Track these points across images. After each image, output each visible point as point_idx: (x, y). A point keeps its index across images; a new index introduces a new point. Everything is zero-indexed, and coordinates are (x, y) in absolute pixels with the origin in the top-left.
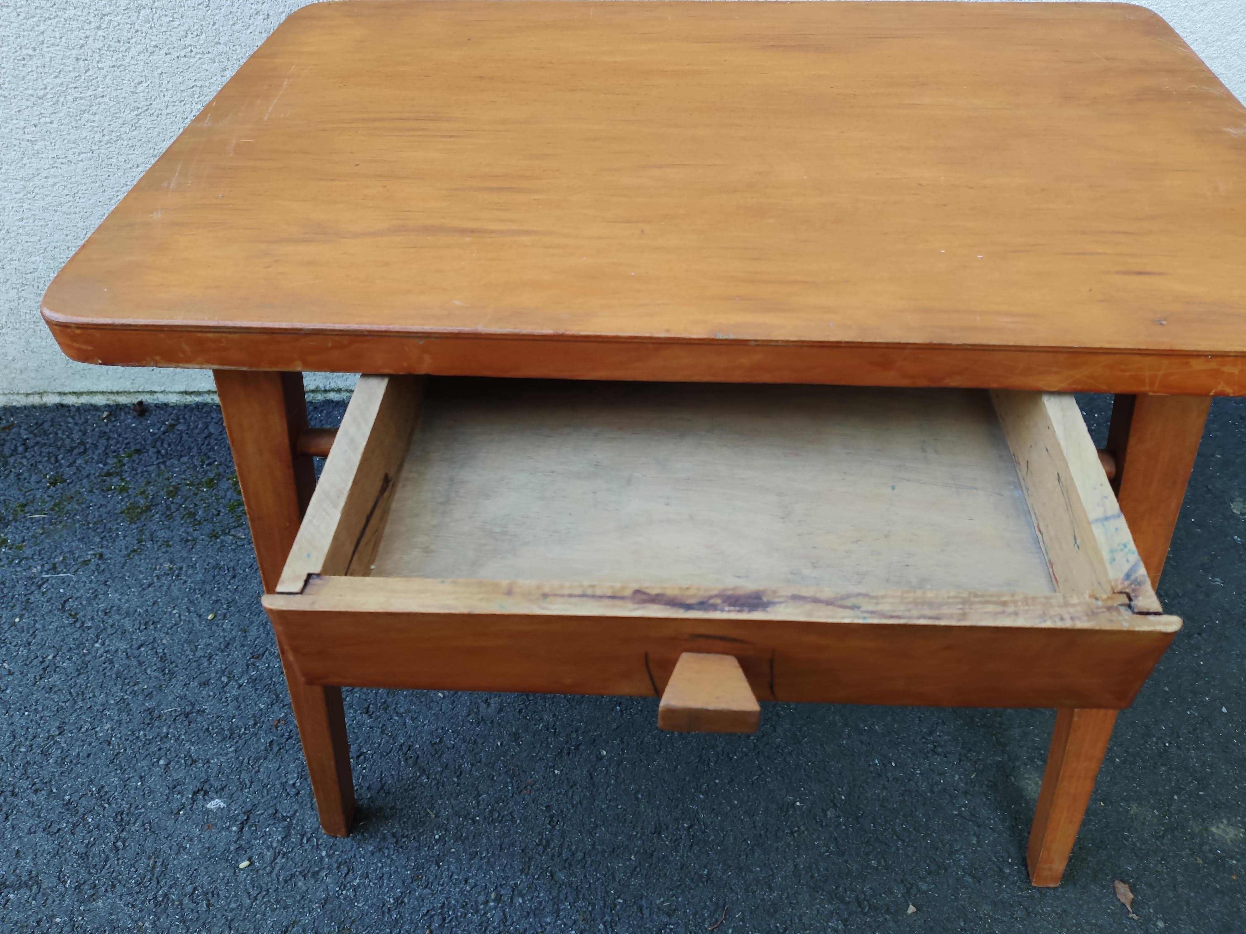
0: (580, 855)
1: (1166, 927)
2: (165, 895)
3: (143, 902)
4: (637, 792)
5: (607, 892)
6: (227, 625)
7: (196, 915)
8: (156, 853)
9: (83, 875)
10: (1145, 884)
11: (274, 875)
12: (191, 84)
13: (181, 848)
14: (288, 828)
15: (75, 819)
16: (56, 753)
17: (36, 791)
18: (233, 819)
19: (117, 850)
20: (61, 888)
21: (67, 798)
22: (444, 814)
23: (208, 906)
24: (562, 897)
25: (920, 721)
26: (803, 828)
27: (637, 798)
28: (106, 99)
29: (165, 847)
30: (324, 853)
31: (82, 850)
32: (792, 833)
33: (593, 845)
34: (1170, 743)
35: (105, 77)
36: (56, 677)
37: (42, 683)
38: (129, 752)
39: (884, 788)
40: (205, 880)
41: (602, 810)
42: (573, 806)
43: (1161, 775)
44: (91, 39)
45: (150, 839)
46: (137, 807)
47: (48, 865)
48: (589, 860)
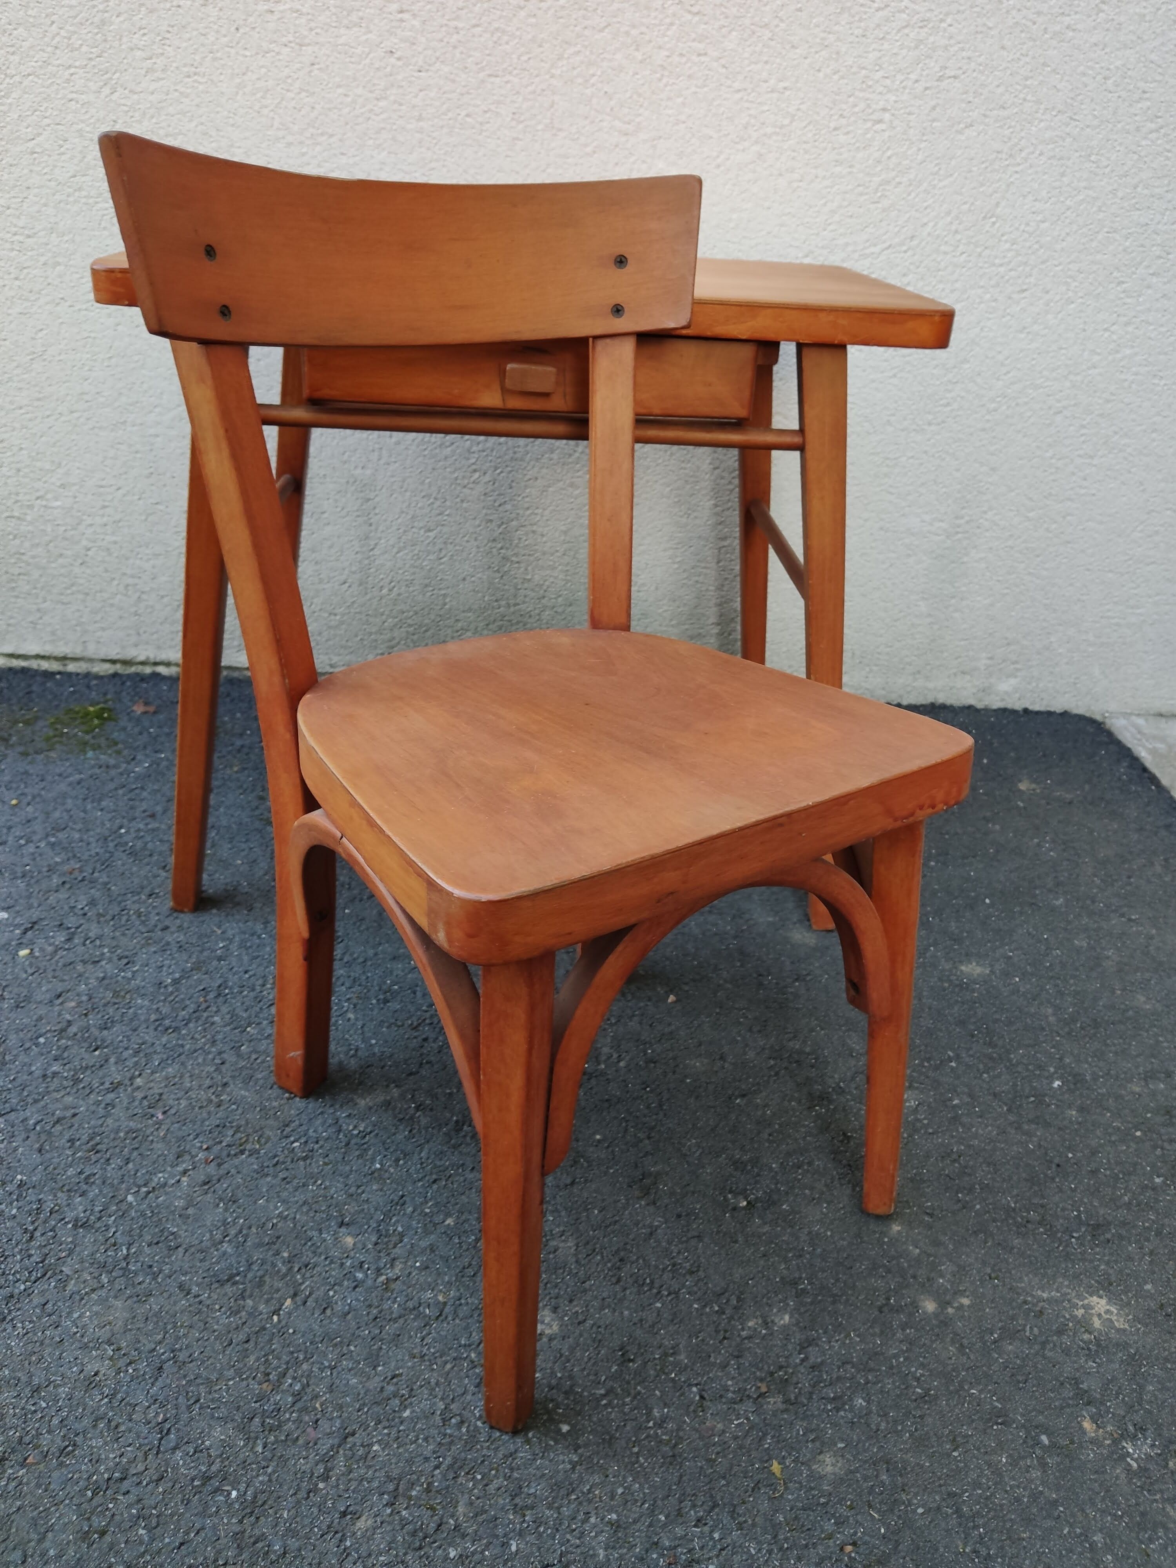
0: (361, 960)
5: (385, 983)
6: (30, 809)
11: (53, 961)
12: (86, 334)
14: (73, 934)
18: (17, 926)
28: (7, 343)
30: (106, 950)
35: (11, 322)
44: (7, 288)
48: (369, 963)
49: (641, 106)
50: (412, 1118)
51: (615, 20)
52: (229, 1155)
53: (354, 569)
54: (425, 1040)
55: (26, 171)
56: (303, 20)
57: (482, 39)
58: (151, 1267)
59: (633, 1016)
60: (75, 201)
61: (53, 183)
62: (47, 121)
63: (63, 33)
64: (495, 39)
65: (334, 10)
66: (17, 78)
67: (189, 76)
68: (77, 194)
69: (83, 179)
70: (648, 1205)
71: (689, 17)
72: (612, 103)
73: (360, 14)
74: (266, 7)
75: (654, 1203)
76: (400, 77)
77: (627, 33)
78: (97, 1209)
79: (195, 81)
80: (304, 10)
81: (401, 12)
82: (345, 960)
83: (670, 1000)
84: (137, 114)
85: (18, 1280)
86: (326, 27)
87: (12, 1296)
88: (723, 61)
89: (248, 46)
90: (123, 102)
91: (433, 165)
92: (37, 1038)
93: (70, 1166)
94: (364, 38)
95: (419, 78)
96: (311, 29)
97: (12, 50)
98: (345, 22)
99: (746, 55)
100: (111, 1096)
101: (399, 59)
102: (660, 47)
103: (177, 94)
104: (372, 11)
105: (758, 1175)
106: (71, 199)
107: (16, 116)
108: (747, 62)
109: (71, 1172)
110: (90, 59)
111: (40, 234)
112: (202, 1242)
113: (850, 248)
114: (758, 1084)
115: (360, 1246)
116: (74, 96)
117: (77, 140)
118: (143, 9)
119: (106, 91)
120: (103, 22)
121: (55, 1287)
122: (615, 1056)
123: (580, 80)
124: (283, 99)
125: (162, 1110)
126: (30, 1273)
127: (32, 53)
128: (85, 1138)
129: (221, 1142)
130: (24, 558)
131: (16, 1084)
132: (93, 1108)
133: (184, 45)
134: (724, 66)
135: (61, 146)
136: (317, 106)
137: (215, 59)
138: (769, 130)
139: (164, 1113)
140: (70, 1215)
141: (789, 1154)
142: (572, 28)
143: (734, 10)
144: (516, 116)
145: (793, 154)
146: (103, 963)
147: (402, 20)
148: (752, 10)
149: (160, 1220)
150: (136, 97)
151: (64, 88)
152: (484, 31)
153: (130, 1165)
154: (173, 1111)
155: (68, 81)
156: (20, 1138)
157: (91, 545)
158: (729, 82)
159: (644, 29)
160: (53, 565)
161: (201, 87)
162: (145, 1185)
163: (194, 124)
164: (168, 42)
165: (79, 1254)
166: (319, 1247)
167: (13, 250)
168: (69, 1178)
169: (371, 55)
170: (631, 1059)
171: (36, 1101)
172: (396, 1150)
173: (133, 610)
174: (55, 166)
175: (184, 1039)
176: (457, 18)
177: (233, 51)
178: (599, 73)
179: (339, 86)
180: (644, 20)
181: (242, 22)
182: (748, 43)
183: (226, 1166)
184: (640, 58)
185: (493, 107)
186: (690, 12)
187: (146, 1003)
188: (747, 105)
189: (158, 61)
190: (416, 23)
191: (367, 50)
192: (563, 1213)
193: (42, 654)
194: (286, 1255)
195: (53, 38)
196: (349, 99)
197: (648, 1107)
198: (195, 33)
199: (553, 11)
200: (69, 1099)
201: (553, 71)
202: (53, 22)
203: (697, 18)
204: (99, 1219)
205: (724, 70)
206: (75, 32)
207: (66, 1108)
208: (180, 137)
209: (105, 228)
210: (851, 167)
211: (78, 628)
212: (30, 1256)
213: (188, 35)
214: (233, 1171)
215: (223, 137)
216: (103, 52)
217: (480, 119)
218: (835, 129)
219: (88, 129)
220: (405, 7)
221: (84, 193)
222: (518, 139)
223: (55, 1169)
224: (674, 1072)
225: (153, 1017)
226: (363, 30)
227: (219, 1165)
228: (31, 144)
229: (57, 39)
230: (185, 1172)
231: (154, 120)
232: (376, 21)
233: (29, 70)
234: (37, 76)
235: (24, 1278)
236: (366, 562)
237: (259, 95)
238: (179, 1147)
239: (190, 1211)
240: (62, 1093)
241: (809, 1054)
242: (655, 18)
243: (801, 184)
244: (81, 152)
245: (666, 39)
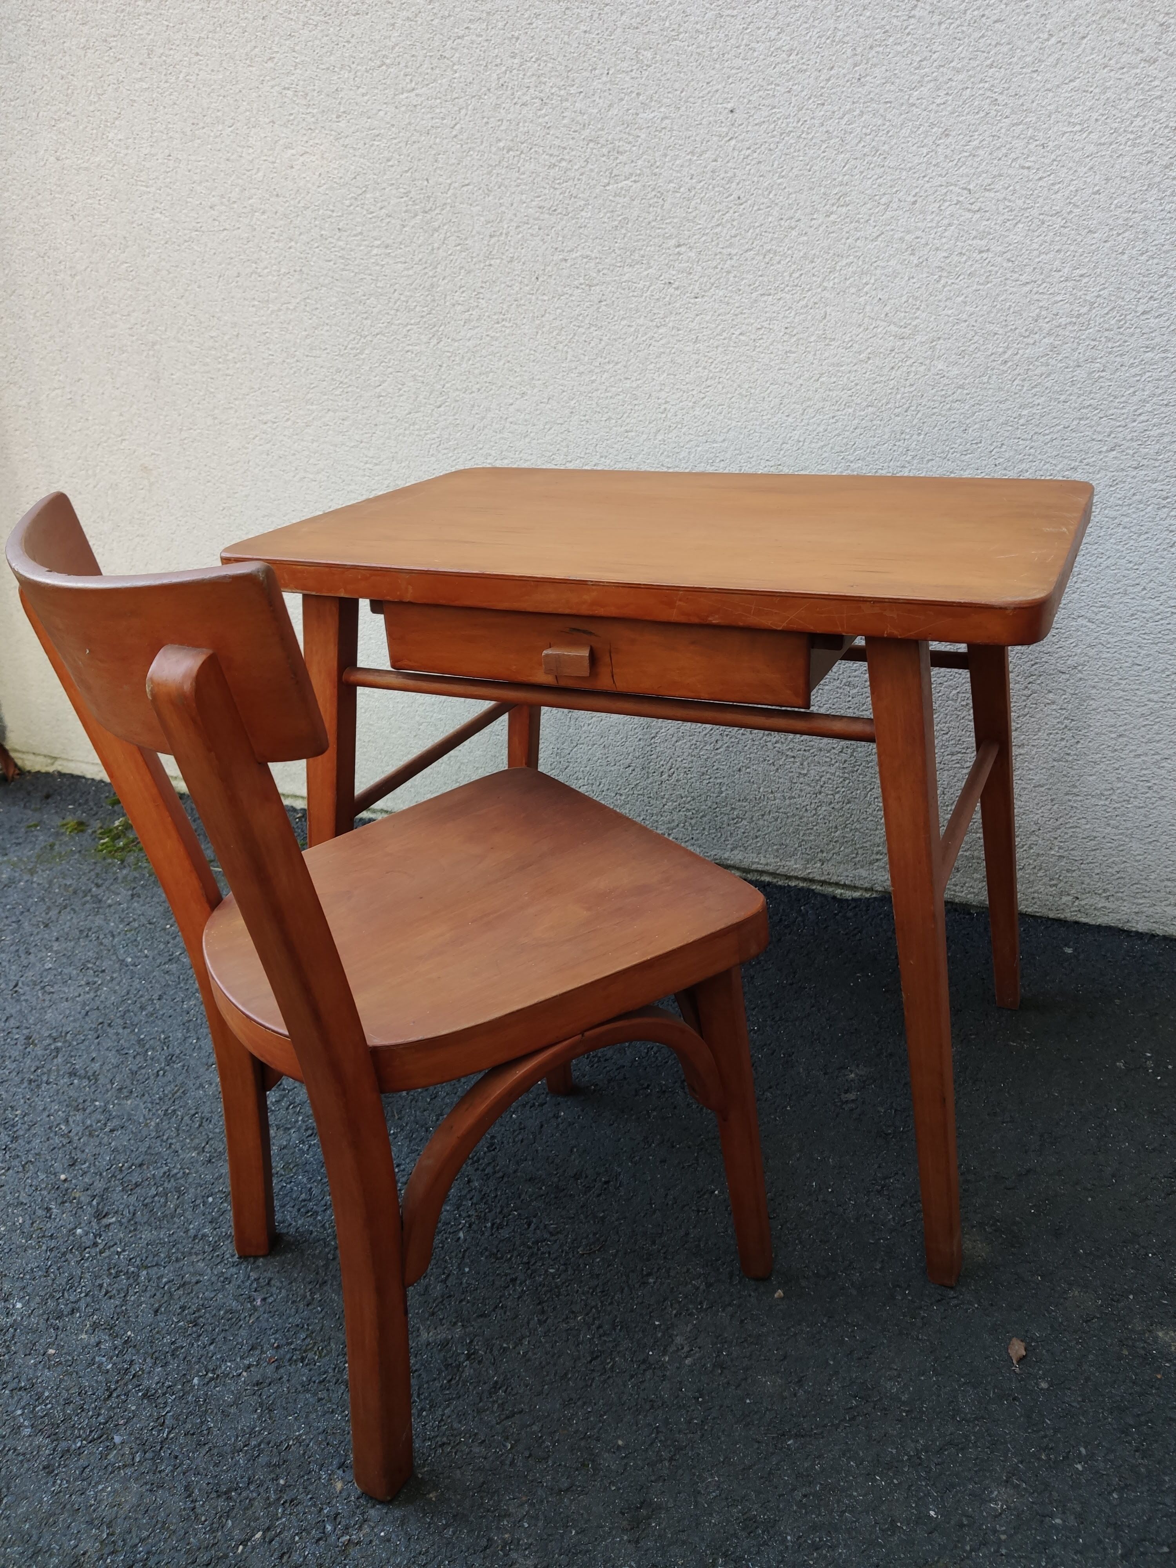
0: (500, 1174)
1: (1048, 1389)
2: (174, 1111)
3: (157, 1110)
4: (575, 1147)
5: (508, 1205)
7: (188, 1128)
8: (183, 1084)
9: (128, 1082)
10: (1048, 1351)
13: (201, 1086)
14: (284, 1096)
15: (140, 1050)
16: (150, 1009)
17: (124, 1028)
19: (158, 1075)
20: (109, 1086)
21: (142, 1037)
22: (406, 1119)
23: (200, 1126)
24: (468, 1197)
25: (879, 1167)
26: (710, 1210)
27: (572, 1151)
29: (190, 1084)
30: (300, 1118)
31: (135, 1068)
32: (698, 1211)
33: (515, 1172)
34: (1153, 1254)
36: (175, 965)
37: (163, 967)
38: (199, 1021)
39: (810, 1204)
40: (207, 1110)
41: (537, 1151)
42: (514, 1141)
43: (1125, 1276)
45: (183, 1075)
46: (185, 1055)
47: (108, 1071)
48: (505, 1179)
49: (918, 309)
50: (458, 1366)
51: (888, 228)
52: (290, 1359)
53: (637, 754)
54: (513, 1280)
55: (375, 412)
56: (592, 265)
57: (755, 262)
58: (176, 1457)
59: (730, 1305)
60: (410, 434)
61: (394, 420)
62: (390, 370)
63: (403, 298)
64: (767, 260)
65: (618, 252)
66: (369, 338)
67: (498, 323)
68: (412, 428)
69: (416, 415)
70: (629, 1541)
71: (969, 215)
72: (887, 309)
73: (642, 252)
74: (561, 257)
75: (637, 1542)
76: (678, 305)
77: (902, 239)
78: (167, 1384)
79: (503, 326)
80: (593, 256)
81: (679, 246)
82: (486, 1172)
83: (776, 1295)
84: (457, 358)
85: (80, 1437)
86: (611, 268)
87: (68, 1451)
88: (1008, 255)
89: (546, 292)
90: (447, 349)
91: (709, 383)
92: (208, 1197)
93: (169, 1334)
94: (646, 273)
95: (695, 304)
96: (599, 271)
97: (365, 316)
98: (629, 261)
99: (1035, 246)
100: (234, 1270)
101: (677, 289)
102: (937, 249)
103: (488, 338)
104: (652, 249)
105: (765, 1543)
106: (407, 432)
107: (368, 368)
108: (1036, 253)
109: (168, 1339)
110: (422, 317)
111: (384, 462)
112: (225, 1445)
113: (1166, 439)
114: (825, 1426)
115: (344, 1494)
116: (410, 348)
117: (412, 384)
118: (463, 271)
119: (434, 341)
120: (432, 286)
121: (101, 1453)
122: (686, 1349)
123: (853, 290)
124: (575, 335)
125: (263, 1296)
126: (91, 1432)
127: (380, 316)
128: (194, 1308)
129: (291, 1343)
130: (372, 728)
131: (172, 1239)
132: (214, 1279)
133: (495, 296)
134: (1009, 260)
135: (400, 389)
136: (605, 338)
137: (518, 306)
138: (1063, 321)
139: (264, 1299)
140: (146, 1383)
141: (815, 1528)
142: (843, 241)
143: (1020, 202)
144: (788, 331)
145: (1093, 343)
146: (292, 1131)
147: (679, 254)
148: (1040, 200)
149: (206, 1411)
150: (456, 344)
151: (403, 342)
152: (757, 254)
153: (212, 1347)
154: (270, 1300)
155: (406, 336)
156: (148, 1294)
157: (422, 720)
158: (1016, 276)
159: (919, 233)
160: (394, 736)
161: (508, 331)
162: (213, 1371)
163: (502, 363)
164: (481, 296)
165: (132, 1426)
166: (312, 1484)
167: (365, 475)
168: (164, 1345)
169: (652, 288)
170: (700, 1358)
171: (177, 1260)
172: (426, 1398)
173: (454, 778)
174: (395, 406)
175: (315, 1226)
176: (731, 245)
177: (534, 297)
178: (872, 281)
179: (623, 319)
180: (919, 224)
181: (541, 272)
182: (1036, 234)
183: (282, 1370)
184: (915, 262)
185: (765, 324)
186: (969, 210)
187: (305, 1180)
188: (1036, 297)
189: (474, 313)
190: (692, 254)
191: (648, 283)
192: (540, 1524)
193: (385, 809)
194: (282, 1482)
195: (395, 303)
196: (632, 329)
197: (689, 1422)
198: (503, 286)
199: (824, 227)
200: (201, 1265)
201: (825, 284)
202: (395, 290)
203: (978, 216)
204: (164, 1394)
205: (1010, 264)
206: (411, 296)
207: (193, 1274)
208: (491, 374)
209: (432, 455)
210: (1164, 351)
211: (412, 790)
212: (99, 1415)
213: (498, 288)
214: (285, 1378)
215: (526, 371)
216: (432, 309)
217: (753, 337)
218: (1144, 313)
219: (420, 374)
220: (682, 241)
221: (417, 427)
222: (790, 352)
223: (158, 1333)
224: (737, 1387)
225: (303, 1196)
226: (644, 266)
227: (277, 1368)
228: (378, 390)
229: (398, 303)
230: (249, 1366)
231: (470, 362)
232: (656, 257)
233: (377, 331)
234: (383, 335)
235: (84, 1436)
236: (649, 748)
237: (555, 333)
238: (257, 1338)
239: (233, 1410)
240: (200, 1257)
241: (904, 1403)
242: (932, 220)
243: (1103, 374)
244: (415, 393)
245: (944, 240)
